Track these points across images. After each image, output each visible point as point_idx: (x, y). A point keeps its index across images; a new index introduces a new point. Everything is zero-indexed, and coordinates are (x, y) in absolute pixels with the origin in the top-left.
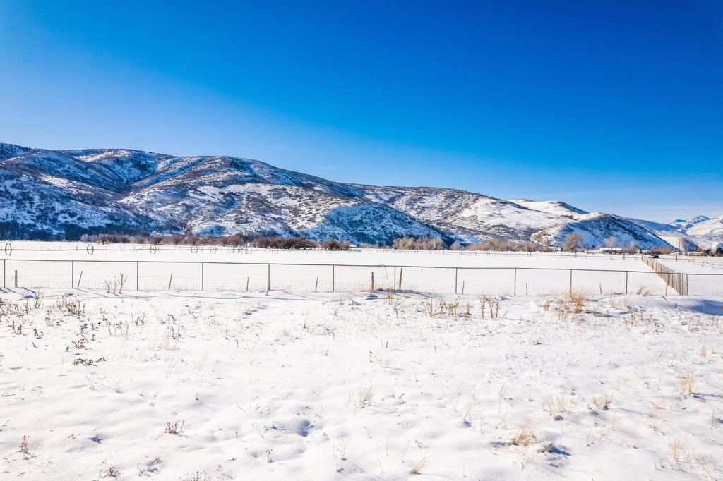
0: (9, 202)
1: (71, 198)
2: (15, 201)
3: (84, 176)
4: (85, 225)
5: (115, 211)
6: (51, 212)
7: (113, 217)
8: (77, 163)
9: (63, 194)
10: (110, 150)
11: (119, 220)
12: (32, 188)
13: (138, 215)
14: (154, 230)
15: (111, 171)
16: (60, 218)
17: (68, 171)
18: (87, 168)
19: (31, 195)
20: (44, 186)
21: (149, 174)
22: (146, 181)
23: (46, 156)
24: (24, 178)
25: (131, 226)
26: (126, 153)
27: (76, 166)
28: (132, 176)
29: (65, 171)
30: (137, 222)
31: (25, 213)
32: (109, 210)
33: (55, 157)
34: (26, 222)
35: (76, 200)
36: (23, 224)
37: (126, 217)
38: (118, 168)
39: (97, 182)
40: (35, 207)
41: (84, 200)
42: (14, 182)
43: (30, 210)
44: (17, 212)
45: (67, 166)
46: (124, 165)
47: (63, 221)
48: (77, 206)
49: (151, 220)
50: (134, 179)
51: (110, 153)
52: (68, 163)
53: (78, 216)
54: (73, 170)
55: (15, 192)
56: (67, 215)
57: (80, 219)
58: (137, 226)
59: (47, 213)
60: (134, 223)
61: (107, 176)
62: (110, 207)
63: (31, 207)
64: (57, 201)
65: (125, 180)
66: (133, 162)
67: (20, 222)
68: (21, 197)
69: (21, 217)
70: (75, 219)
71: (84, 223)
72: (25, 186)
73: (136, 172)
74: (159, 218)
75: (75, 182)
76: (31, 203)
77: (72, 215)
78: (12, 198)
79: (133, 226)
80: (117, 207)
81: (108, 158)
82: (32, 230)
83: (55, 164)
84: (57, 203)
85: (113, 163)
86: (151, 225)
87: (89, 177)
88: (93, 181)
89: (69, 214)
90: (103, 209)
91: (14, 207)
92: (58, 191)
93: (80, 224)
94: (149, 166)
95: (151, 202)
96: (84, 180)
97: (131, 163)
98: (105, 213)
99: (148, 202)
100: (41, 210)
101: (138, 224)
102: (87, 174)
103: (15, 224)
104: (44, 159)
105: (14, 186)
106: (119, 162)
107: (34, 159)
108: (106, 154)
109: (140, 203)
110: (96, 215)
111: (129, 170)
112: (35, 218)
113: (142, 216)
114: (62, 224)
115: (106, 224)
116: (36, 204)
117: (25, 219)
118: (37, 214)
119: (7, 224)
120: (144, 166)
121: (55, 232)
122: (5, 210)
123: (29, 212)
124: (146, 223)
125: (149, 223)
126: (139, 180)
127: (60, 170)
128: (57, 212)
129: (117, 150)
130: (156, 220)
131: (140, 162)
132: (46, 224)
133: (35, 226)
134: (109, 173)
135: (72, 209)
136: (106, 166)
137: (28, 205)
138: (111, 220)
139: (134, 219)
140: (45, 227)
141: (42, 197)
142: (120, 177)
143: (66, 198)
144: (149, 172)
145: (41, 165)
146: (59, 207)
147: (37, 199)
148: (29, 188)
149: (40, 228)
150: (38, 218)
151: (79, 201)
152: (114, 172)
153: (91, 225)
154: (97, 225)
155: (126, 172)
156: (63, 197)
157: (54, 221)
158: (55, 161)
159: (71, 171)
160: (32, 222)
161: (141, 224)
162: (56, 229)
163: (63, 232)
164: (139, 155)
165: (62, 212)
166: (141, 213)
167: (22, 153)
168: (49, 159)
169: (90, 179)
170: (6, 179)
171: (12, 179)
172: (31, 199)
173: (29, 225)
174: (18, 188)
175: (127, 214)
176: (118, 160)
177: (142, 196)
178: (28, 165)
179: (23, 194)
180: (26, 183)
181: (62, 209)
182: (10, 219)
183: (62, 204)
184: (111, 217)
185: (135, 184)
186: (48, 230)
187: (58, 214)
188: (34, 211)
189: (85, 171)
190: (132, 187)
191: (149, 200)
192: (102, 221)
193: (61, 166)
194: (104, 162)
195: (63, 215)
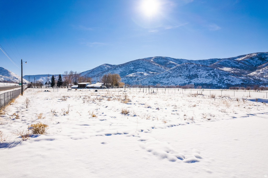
0: (211, 77)
1: (229, 75)
2: (212, 77)
3: (237, 66)
4: (233, 84)
5: (245, 78)
6: (223, 80)
7: (244, 80)
8: (235, 61)
9: (227, 73)
10: (249, 55)
11: (246, 82)
12: (217, 72)
13: (255, 79)
14: (262, 85)
15: (248, 62)
16: (225, 82)
17: (232, 65)
18: (239, 63)
19: (217, 75)
20: (221, 71)
21: (266, 61)
22: (264, 65)
23: (224, 61)
24: (215, 69)
25: (251, 84)
26: (255, 54)
27: (235, 63)
28: (258, 63)
29: (230, 65)
30: (254, 82)
31: (215, 81)
32: (243, 78)
33: (227, 60)
34: (215, 83)
35: (231, 75)
36: (214, 84)
37: (250, 80)
38: (251, 61)
39: (242, 68)
40: (218, 78)
41: (234, 75)
42: (212, 71)
43: (216, 79)
44: (213, 80)
45: (231, 63)
46: (254, 59)
47: (226, 82)
48: (231, 77)
49: (261, 81)
50: (258, 64)
51: (248, 56)
52: (231, 62)
53: (231, 81)
54: (233, 64)
55: (212, 74)
56: (227, 81)
57: (232, 82)
58: (254, 84)
59: (221, 80)
60: (253, 82)
61: (246, 65)
62: (243, 77)
63: (217, 78)
64: (225, 76)
65: (254, 65)
66: (258, 58)
67: (213, 83)
68: (214, 76)
69: (214, 82)
70: (230, 82)
71: (233, 83)
72: (215, 72)
73: (260, 61)
74: (265, 80)
75: (234, 69)
76: (217, 77)
77: (229, 80)
78: (212, 76)
79: (252, 83)
80: (246, 77)
81: (247, 58)
82: (217, 86)
83: (227, 63)
84: (225, 77)
85: (249, 59)
86: (261, 83)
87: (239, 66)
88: (241, 67)
89: (228, 80)
90: (241, 78)
91: (212, 79)
92: (225, 72)
93: (232, 84)
94: (266, 58)
95: (263, 73)
96: (237, 68)
97: (257, 58)
98: (241, 79)
99: (261, 74)
100: (220, 79)
101: (254, 83)
102: (238, 65)
103: (212, 84)
104: (224, 62)
105: (212, 72)
106: (252, 58)
107: (221, 62)
108: (247, 56)
109: (258, 74)
110: (237, 80)
111: (256, 61)
112: (218, 82)
113: (257, 79)
114: (226, 84)
115: (241, 83)
116: (218, 77)
117: (215, 82)
118: (218, 81)
119: (210, 84)
120: (264, 58)
121: (223, 86)
122: (210, 80)
123: (216, 80)
124: (259, 82)
125: (260, 82)
126: (261, 64)
127: (229, 65)
128: (224, 79)
129: (251, 54)
130: (263, 81)
131: (261, 57)
132: (221, 84)
133: (217, 84)
134: (247, 63)
135: (229, 78)
136: (246, 61)
137: (216, 78)
138: (243, 81)
139: (253, 81)
140: (221, 85)
141: (220, 75)
142: (252, 65)
143: (228, 74)
144: (266, 60)
145: (223, 64)
146: (225, 78)
147: (218, 76)
148: (216, 72)
149: (219, 85)
150: (219, 82)
151: (232, 75)
152: (249, 63)
153: (235, 84)
154: (238, 83)
155: (255, 62)
156: (227, 74)
157: (223, 82)
158: (228, 62)
159: (233, 65)
160: (217, 83)
161: (256, 83)
162: (224, 85)
163: (226, 86)
164: (261, 54)
165: (226, 80)
166: (257, 78)
167: (218, 61)
168: (225, 62)
169: (239, 67)
170: (210, 70)
171: (212, 70)
172: (217, 76)
173: (216, 84)
174: (213, 73)
175: (250, 79)
176: (251, 58)
177: (259, 71)
178: (219, 65)
179: (215, 75)
180: (216, 71)
181: (226, 78)
182: (211, 83)
183: (226, 77)
184: (243, 80)
185: (259, 66)
186: (221, 86)
187: (225, 80)
188: (218, 80)
189: (238, 64)
190: (257, 68)
191: (262, 72)
192: (240, 82)
193: (229, 63)
194: (246, 59)
195: (226, 81)
